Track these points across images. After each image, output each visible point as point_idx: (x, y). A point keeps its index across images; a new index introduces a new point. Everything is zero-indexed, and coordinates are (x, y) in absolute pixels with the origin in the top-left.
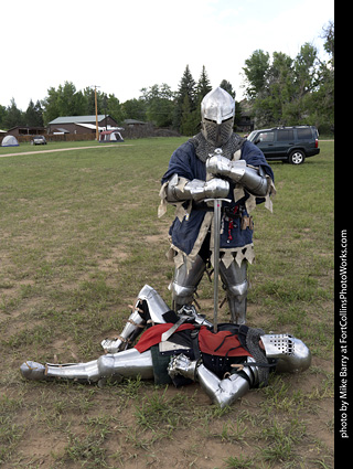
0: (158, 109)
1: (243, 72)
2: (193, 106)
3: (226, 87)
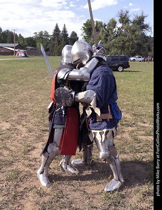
1: (82, 28)
2: (60, 42)
3: (74, 34)
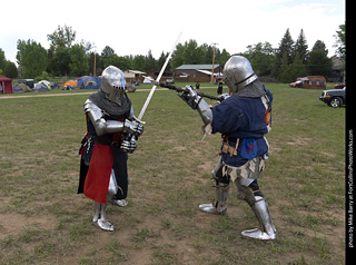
0: (260, 61)
1: (337, 34)
2: (290, 60)
3: (320, 45)
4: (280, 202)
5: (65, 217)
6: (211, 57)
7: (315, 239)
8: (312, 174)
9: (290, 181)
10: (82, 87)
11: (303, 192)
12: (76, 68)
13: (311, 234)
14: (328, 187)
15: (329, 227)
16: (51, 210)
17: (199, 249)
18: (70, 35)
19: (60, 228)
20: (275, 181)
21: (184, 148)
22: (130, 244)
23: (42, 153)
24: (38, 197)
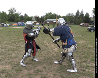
0: (70, 18)
2: (79, 18)
3: (87, 14)
4: (77, 60)
5: (14, 65)
6: (56, 17)
7: (88, 72)
8: (86, 52)
9: (80, 54)
10: (18, 26)
11: (84, 57)
12: (16, 20)
13: (87, 70)
14: (91, 56)
15: (93, 68)
16: (9, 63)
17: (54, 75)
18: (15, 10)
19: (13, 69)
20: (76, 54)
21: (49, 44)
22: (34, 74)
23: (7, 45)
24: (6, 59)
